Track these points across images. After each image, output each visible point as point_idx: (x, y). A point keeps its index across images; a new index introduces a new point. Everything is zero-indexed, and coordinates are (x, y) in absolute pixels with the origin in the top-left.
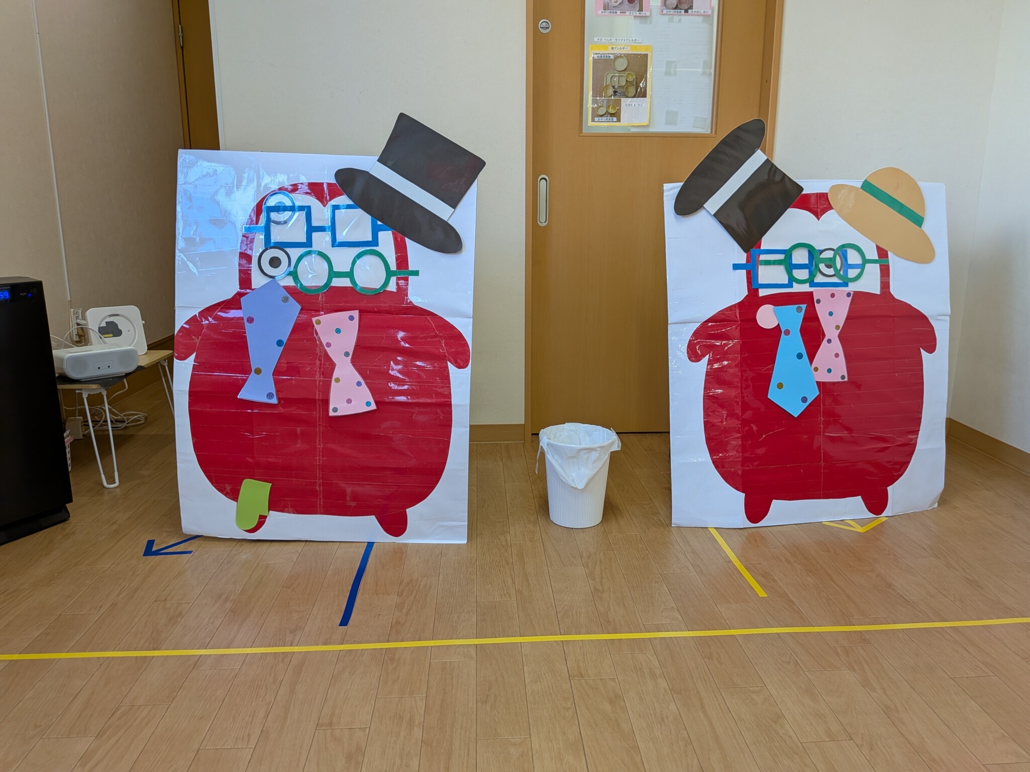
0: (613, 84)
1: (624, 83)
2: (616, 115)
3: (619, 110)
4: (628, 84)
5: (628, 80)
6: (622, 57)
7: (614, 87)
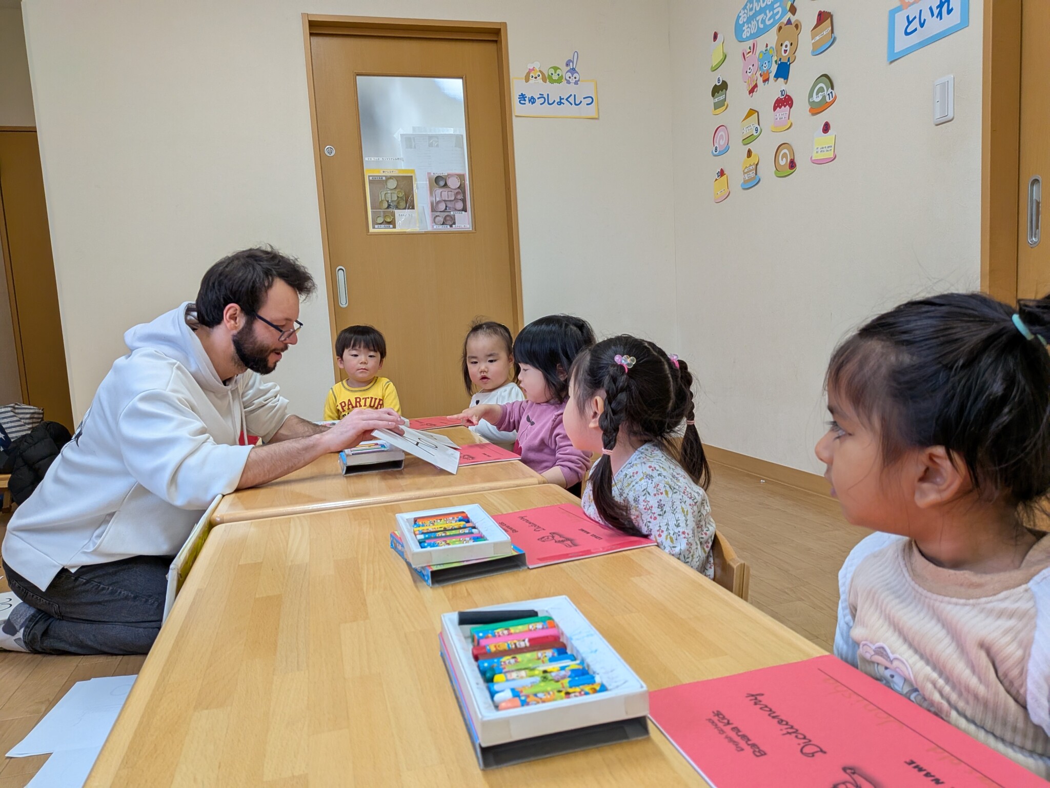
0: (387, 200)
1: (396, 199)
2: (392, 223)
3: (394, 219)
4: (399, 199)
5: (399, 196)
6: (392, 179)
7: (388, 201)
